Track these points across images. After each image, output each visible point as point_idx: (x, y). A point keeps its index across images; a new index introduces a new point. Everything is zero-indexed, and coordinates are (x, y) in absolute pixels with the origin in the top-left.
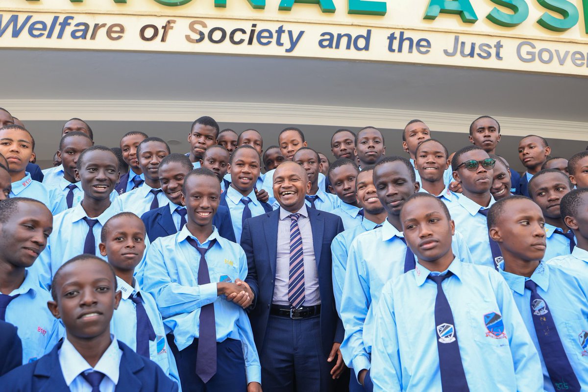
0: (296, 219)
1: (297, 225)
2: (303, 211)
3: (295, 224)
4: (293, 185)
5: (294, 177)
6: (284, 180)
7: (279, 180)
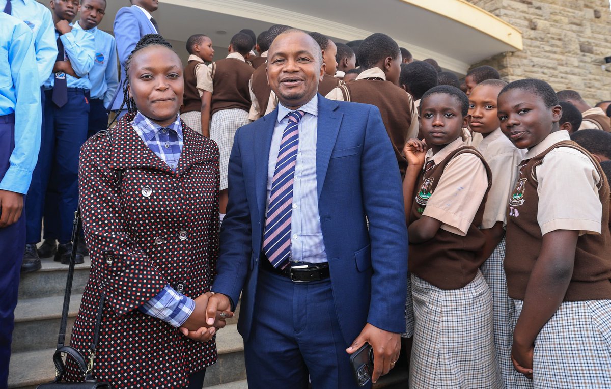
0: (294, 120)
1: (296, 128)
2: (311, 106)
3: (294, 127)
4: (302, 70)
5: (303, 56)
6: (287, 59)
7: (278, 58)
